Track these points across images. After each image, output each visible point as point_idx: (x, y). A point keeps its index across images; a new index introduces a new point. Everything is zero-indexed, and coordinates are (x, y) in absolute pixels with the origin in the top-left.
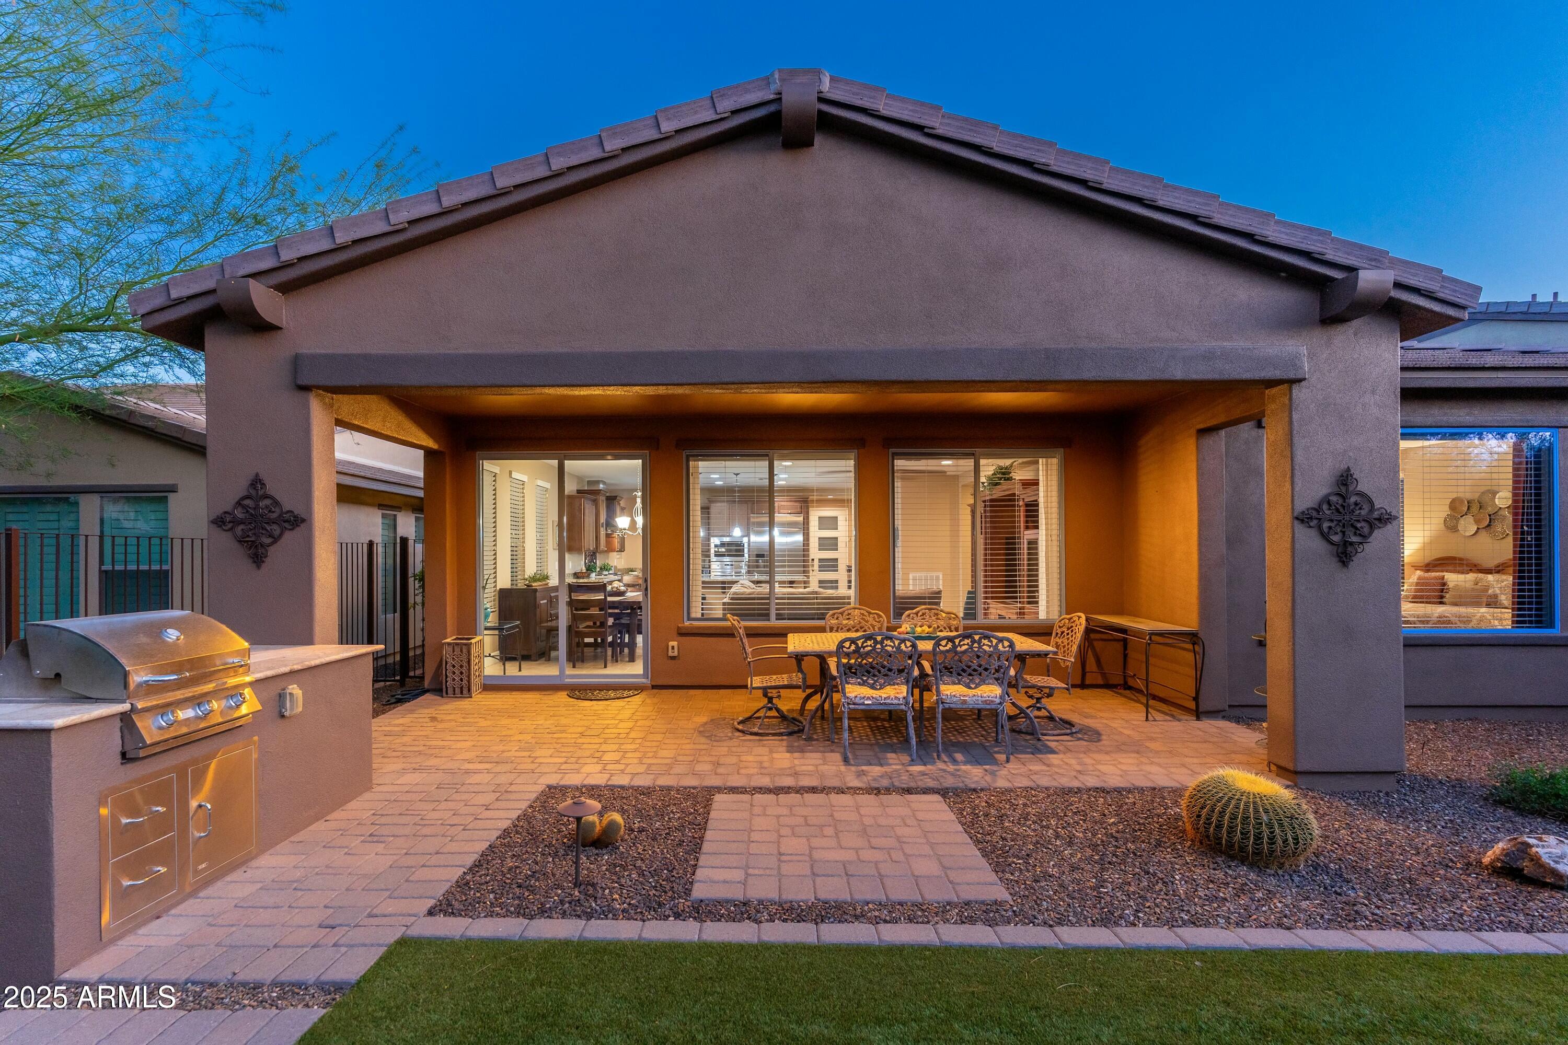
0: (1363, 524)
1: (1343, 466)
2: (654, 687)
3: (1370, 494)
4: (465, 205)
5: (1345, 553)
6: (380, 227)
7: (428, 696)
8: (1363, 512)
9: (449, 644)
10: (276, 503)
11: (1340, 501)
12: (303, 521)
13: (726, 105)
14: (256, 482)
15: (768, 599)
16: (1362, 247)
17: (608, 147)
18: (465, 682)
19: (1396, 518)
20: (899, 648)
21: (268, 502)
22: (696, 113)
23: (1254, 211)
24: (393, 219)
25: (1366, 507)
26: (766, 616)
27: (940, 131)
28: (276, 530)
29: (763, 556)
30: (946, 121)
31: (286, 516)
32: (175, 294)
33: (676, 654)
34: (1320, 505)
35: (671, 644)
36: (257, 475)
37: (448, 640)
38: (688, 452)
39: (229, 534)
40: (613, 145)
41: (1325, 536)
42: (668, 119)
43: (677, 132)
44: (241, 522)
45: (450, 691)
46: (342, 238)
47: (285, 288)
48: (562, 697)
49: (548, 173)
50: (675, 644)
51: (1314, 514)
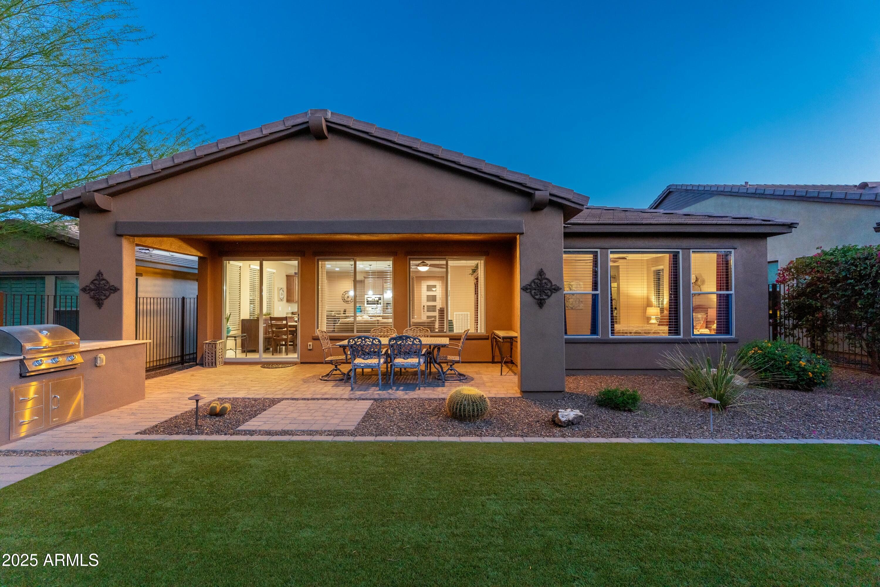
0: (548, 291)
1: (540, 268)
2: (301, 363)
3: (551, 279)
4: (184, 162)
5: (541, 303)
6: (150, 171)
7: (198, 367)
8: (548, 287)
9: (207, 343)
10: (108, 282)
11: (539, 282)
12: (118, 289)
13: (289, 123)
14: (100, 274)
15: (353, 323)
16: (541, 181)
17: (242, 140)
18: (214, 360)
19: (561, 289)
20: (372, 342)
21: (104, 282)
22: (277, 126)
23: (499, 167)
24: (154, 168)
25: (549, 284)
26: (353, 331)
27: (375, 134)
28: (107, 293)
29: (389, 304)
30: (377, 130)
31: (112, 288)
32: (65, 198)
33: (311, 348)
34: (531, 283)
35: (309, 343)
36: (100, 271)
37: (207, 342)
38: (319, 258)
39: (88, 295)
40: (243, 139)
41: (533, 297)
42: (266, 129)
43: (270, 134)
44: (93, 290)
45: (207, 364)
46: (133, 176)
47: (113, 195)
48: (259, 367)
49: (218, 150)
50: (311, 343)
51: (529, 287)
